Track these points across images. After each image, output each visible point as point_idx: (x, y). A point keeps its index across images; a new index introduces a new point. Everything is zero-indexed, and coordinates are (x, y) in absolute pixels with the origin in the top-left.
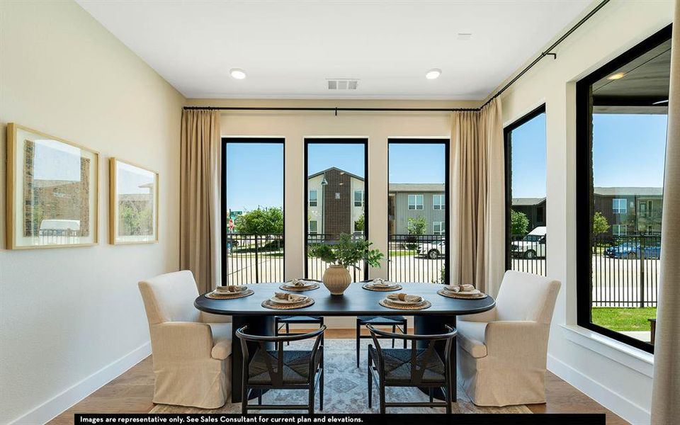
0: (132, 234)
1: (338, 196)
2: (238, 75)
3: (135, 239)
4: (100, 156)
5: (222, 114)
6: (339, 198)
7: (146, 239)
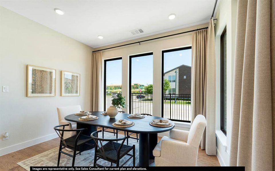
0: (69, 93)
1: (185, 77)
2: (101, 38)
3: (70, 95)
4: (57, 70)
5: (103, 52)
6: (186, 78)
7: (75, 94)
